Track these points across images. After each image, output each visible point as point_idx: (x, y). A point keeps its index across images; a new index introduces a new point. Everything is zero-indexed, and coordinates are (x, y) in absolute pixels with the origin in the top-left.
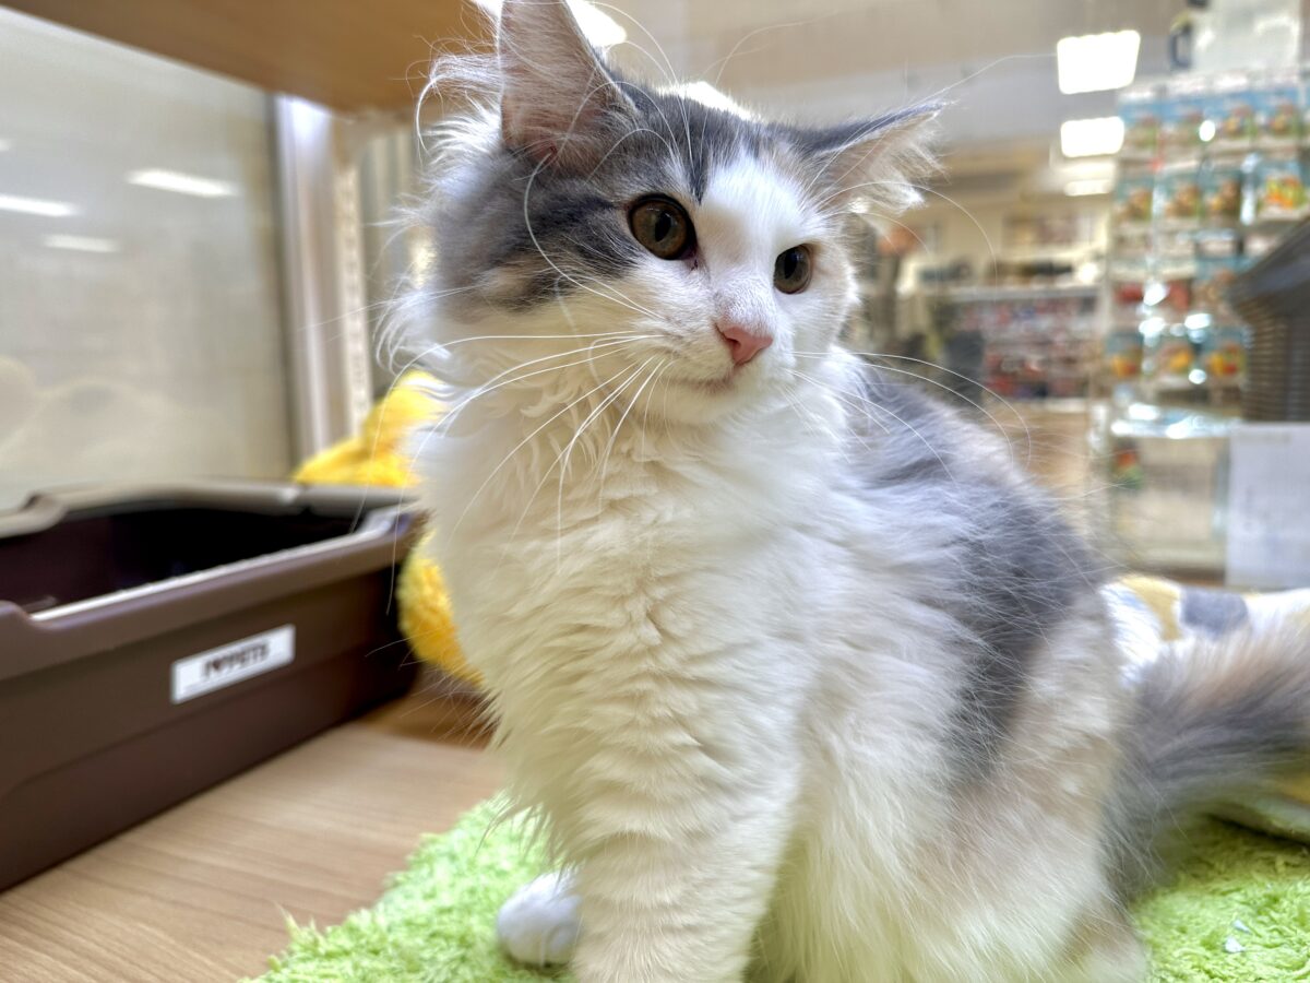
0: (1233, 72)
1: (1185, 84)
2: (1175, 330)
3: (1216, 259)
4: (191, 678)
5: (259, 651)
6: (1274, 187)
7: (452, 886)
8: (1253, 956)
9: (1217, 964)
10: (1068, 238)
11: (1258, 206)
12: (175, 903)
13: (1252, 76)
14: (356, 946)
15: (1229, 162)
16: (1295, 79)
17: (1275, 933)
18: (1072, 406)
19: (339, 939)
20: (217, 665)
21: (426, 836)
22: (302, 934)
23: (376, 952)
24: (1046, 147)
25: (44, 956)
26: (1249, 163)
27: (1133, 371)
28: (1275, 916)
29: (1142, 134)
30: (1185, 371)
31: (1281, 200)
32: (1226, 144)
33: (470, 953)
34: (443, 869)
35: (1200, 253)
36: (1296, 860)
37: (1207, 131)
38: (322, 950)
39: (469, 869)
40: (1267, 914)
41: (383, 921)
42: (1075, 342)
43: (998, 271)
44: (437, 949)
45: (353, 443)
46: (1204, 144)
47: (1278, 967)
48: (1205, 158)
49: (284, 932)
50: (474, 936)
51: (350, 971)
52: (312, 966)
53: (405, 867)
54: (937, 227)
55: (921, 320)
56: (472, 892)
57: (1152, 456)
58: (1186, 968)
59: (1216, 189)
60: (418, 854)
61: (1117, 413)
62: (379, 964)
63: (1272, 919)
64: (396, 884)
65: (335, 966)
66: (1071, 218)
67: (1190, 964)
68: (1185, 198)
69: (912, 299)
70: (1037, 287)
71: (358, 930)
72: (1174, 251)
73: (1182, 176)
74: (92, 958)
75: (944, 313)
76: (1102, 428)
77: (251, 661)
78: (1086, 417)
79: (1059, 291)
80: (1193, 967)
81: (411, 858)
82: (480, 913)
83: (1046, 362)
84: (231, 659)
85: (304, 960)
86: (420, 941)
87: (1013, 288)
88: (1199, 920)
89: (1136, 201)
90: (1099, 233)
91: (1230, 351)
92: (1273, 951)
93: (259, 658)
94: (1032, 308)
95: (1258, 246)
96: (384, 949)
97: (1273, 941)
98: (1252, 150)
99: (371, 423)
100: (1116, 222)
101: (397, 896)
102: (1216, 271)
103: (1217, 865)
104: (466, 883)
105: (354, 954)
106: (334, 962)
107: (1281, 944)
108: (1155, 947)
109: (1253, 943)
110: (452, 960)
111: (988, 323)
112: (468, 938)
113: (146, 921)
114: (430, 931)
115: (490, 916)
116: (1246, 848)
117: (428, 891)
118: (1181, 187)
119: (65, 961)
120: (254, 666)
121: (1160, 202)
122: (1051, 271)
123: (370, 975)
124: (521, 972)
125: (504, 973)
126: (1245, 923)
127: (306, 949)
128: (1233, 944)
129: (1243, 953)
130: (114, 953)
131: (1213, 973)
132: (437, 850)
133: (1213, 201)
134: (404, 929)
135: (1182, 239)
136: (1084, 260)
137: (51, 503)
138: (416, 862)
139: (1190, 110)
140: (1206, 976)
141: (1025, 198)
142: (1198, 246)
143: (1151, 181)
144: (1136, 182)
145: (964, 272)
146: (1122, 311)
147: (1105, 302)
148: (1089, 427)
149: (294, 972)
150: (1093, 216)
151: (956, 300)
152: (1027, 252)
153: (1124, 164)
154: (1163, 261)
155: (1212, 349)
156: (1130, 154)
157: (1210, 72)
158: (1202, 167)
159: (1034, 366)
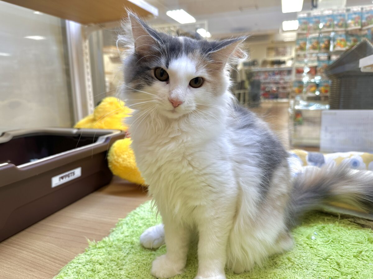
0: (329, 10)
1: (315, 12)
2: (313, 81)
3: (323, 61)
4: (56, 181)
5: (73, 174)
6: (339, 41)
7: (128, 231)
8: (318, 240)
9: (309, 242)
10: (284, 54)
11: (334, 47)
13: (333, 11)
14: (106, 246)
15: (326, 34)
16: (345, 11)
17: (323, 235)
18: (285, 100)
19: (101, 244)
20: (62, 178)
21: (120, 219)
22: (92, 243)
23: (111, 247)
24: (278, 29)
25: (25, 252)
26: (332, 34)
27: (300, 92)
28: (324, 231)
29: (304, 26)
30: (314, 92)
31: (340, 45)
32: (326, 30)
33: (134, 246)
34: (125, 227)
35: (319, 60)
36: (329, 218)
37: (321, 26)
38: (97, 247)
39: (131, 227)
40: (322, 231)
41: (111, 239)
42: (286, 83)
43: (265, 63)
44: (126, 245)
45: (91, 116)
46: (320, 29)
47: (323, 242)
48: (320, 33)
49: (87, 244)
50: (134, 242)
51: (105, 251)
52: (95, 250)
53: (115, 227)
55: (244, 77)
56: (133, 232)
57: (306, 115)
58: (302, 243)
59: (323, 42)
60: (118, 224)
61: (296, 103)
62: (112, 249)
64: (113, 231)
65: (101, 250)
66: (285, 48)
67: (303, 242)
68: (315, 44)
69: (241, 71)
70: (276, 67)
71: (105, 242)
72: (312, 59)
73: (314, 38)
74: (38, 252)
75: (250, 75)
76: (292, 107)
77: (71, 177)
78: (288, 103)
79: (281, 68)
80: (304, 243)
81: (116, 224)
82: (135, 237)
83: (278, 88)
84: (66, 176)
85: (93, 249)
86: (121, 244)
87: (269, 68)
88: (306, 232)
89: (302, 45)
90: (292, 53)
91: (326, 86)
92: (322, 239)
93: (73, 176)
94: (274, 73)
95: (334, 58)
96: (113, 246)
97: (323, 236)
98: (333, 31)
99: (95, 112)
100: (297, 50)
101: (114, 234)
102: (323, 64)
103: (311, 220)
104: (131, 230)
105: (105, 247)
106: (100, 249)
107: (324, 237)
108: (295, 238)
109: (318, 237)
110: (130, 248)
111: (262, 78)
112: (133, 243)
113: (50, 243)
114: (124, 241)
115: (138, 237)
116: (319, 216)
117: (122, 232)
118: (314, 41)
119: (30, 253)
120: (72, 178)
121: (308, 46)
122: (280, 63)
123: (110, 252)
124: (147, 250)
125: (143, 250)
126: (317, 233)
127: (93, 247)
128: (313, 237)
129: (315, 239)
130: (43, 250)
131: (308, 244)
132: (123, 222)
133: (322, 45)
134: (117, 241)
135: (314, 55)
136: (288, 60)
137: (8, 135)
138: (118, 225)
139: (317, 20)
140: (306, 245)
141: (272, 42)
142: (318, 57)
143: (306, 40)
144: (301, 40)
145: (256, 63)
146: (298, 75)
147: (294, 72)
148: (289, 106)
149: (91, 252)
150: (291, 47)
151: (254, 70)
152: (273, 57)
153: (299, 34)
154: (309, 61)
155: (322, 86)
156: (300, 32)
157: (322, 9)
158: (319, 36)
159: (275, 89)
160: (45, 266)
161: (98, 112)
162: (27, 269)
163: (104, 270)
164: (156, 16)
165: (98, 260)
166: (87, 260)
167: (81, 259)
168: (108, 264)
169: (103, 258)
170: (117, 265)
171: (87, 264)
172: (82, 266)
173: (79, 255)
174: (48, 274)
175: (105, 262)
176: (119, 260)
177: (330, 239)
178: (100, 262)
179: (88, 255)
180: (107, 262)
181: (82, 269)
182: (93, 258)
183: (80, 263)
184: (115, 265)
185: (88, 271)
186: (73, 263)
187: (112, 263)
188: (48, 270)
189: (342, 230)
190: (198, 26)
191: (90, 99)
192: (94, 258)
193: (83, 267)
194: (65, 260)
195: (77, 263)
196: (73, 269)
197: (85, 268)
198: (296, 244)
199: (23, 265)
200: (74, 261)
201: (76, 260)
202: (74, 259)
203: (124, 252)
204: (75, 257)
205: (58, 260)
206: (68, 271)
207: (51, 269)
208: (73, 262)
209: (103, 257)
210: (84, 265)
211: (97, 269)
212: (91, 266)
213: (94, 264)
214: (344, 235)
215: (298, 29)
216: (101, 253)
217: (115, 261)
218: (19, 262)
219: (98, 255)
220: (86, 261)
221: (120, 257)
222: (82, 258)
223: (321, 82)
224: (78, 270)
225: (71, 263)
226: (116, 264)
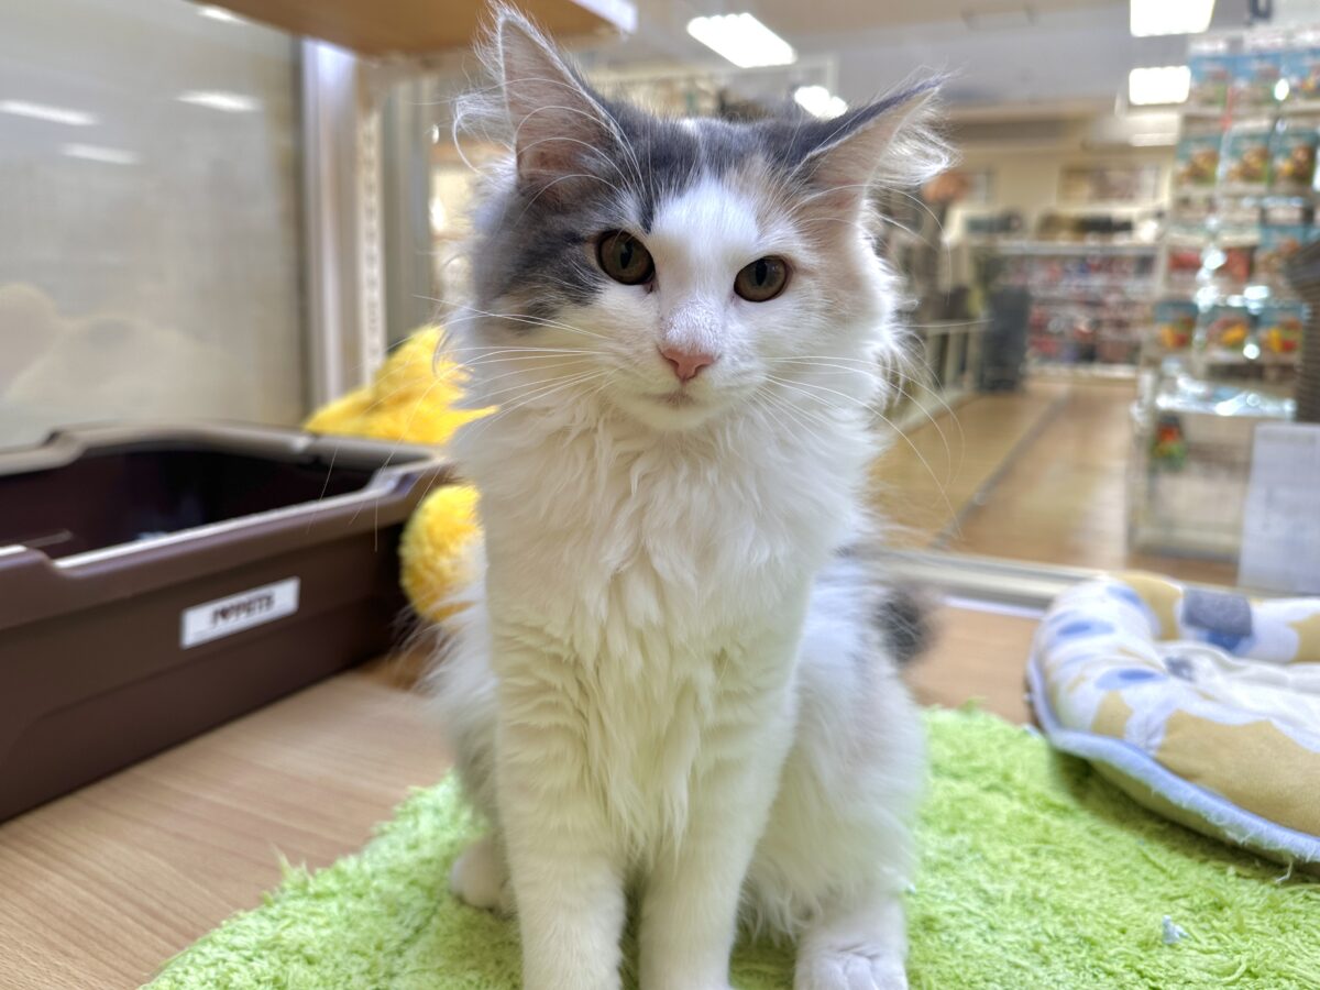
1: (1261, 37)
2: (1235, 301)
3: (1282, 228)
4: (200, 625)
5: (264, 602)
7: (434, 838)
9: (1149, 966)
10: (1127, 193)
12: (178, 836)
14: (343, 889)
15: (1303, 123)
17: (1214, 941)
18: (1121, 372)
19: (327, 881)
20: (224, 613)
21: (414, 789)
22: (293, 875)
23: (360, 896)
24: (1112, 97)
27: (1183, 342)
28: (1217, 924)
29: (1211, 90)
30: (1238, 345)
32: (1303, 105)
34: (426, 821)
35: (1264, 221)
36: (1246, 872)
37: (1281, 90)
38: (311, 890)
39: (451, 824)
40: (1209, 922)
41: (367, 868)
42: (1128, 304)
43: (1050, 224)
44: (413, 896)
45: (365, 394)
46: (1278, 101)
47: (1209, 972)
48: (1276, 118)
49: (277, 871)
51: (335, 910)
52: (301, 904)
53: (392, 817)
54: (990, 173)
55: (967, 274)
56: (452, 844)
57: (1195, 432)
58: (1118, 967)
59: (1288, 153)
60: (405, 806)
61: (1164, 383)
62: (362, 907)
63: (1213, 928)
64: (383, 833)
65: (322, 906)
66: (1133, 170)
67: (1122, 964)
68: (1253, 160)
69: (956, 250)
70: (1092, 243)
71: (345, 874)
72: (1239, 216)
73: (1252, 136)
74: (104, 884)
75: (989, 267)
76: (1146, 400)
77: (257, 610)
78: (1133, 383)
79: (1115, 248)
80: (1126, 966)
81: (398, 809)
83: (1097, 323)
84: (238, 608)
85: (294, 898)
86: (400, 887)
87: (1064, 243)
88: (1140, 923)
89: (1200, 161)
90: (1162, 190)
91: (1290, 327)
92: (1208, 957)
93: (264, 608)
94: (1086, 266)
96: (368, 893)
97: (1211, 947)
99: (383, 374)
100: (1178, 181)
101: (384, 846)
102: (1279, 240)
104: (447, 836)
105: (340, 896)
106: (321, 902)
107: (1217, 951)
109: (1191, 948)
110: (425, 910)
111: (1037, 281)
114: (410, 879)
117: (411, 842)
118: (1250, 151)
119: (76, 882)
120: (260, 616)
121: (1225, 166)
122: (1106, 227)
123: (354, 916)
127: (296, 888)
130: (122, 878)
131: (1145, 973)
132: (423, 803)
133: (1283, 164)
134: (387, 876)
135: (1247, 203)
136: (1144, 217)
137: (70, 440)
138: (402, 813)
139: (1266, 65)
140: (1135, 975)
141: (1085, 147)
142: (1263, 212)
143: (1217, 140)
144: (1200, 140)
145: (1015, 224)
146: (1177, 277)
147: (1162, 264)
148: (1137, 397)
149: (285, 908)
150: (1158, 170)
151: (1004, 252)
152: (1084, 206)
153: (1189, 120)
154: (1224, 226)
155: (1270, 324)
156: (1195, 110)
157: (1292, 25)
158: (1273, 128)
159: (1083, 327)
160: (116, 941)
161: (392, 380)
162: (51, 945)
163: (317, 985)
164: (625, 32)
165: (302, 946)
166: (262, 938)
167: (240, 934)
168: (337, 966)
169: (322, 938)
170: (369, 972)
171: (261, 957)
172: (243, 960)
173: (236, 916)
174: (119, 975)
175: (328, 955)
176: (381, 954)
177: (1240, 964)
178: (309, 951)
179: (272, 918)
180: (333, 957)
181: (237, 971)
182: (284, 934)
183: (234, 948)
184: (363, 973)
185: (259, 982)
186: (210, 945)
187: (353, 963)
188: (124, 959)
189: (1296, 927)
190: (799, 77)
191: (373, 330)
192: (291, 936)
193: (245, 964)
194: (193, 924)
195: (226, 945)
196: (207, 966)
197: (252, 968)
198: (1093, 967)
199: (40, 929)
200: (218, 935)
201: (226, 933)
202: (217, 930)
203: (405, 924)
204: (224, 922)
205: (169, 923)
206: (186, 972)
207: (136, 956)
208: (211, 941)
209: (325, 932)
210: (250, 960)
211: (293, 980)
212: (271, 964)
213: (284, 957)
214: (1306, 951)
215: (1189, 99)
216: (321, 915)
217: (363, 954)
218: (30, 914)
219: (307, 922)
220: (258, 942)
221: (390, 940)
222: (248, 927)
223: (1267, 308)
224: (224, 975)
225: (204, 943)
226: (365, 966)
